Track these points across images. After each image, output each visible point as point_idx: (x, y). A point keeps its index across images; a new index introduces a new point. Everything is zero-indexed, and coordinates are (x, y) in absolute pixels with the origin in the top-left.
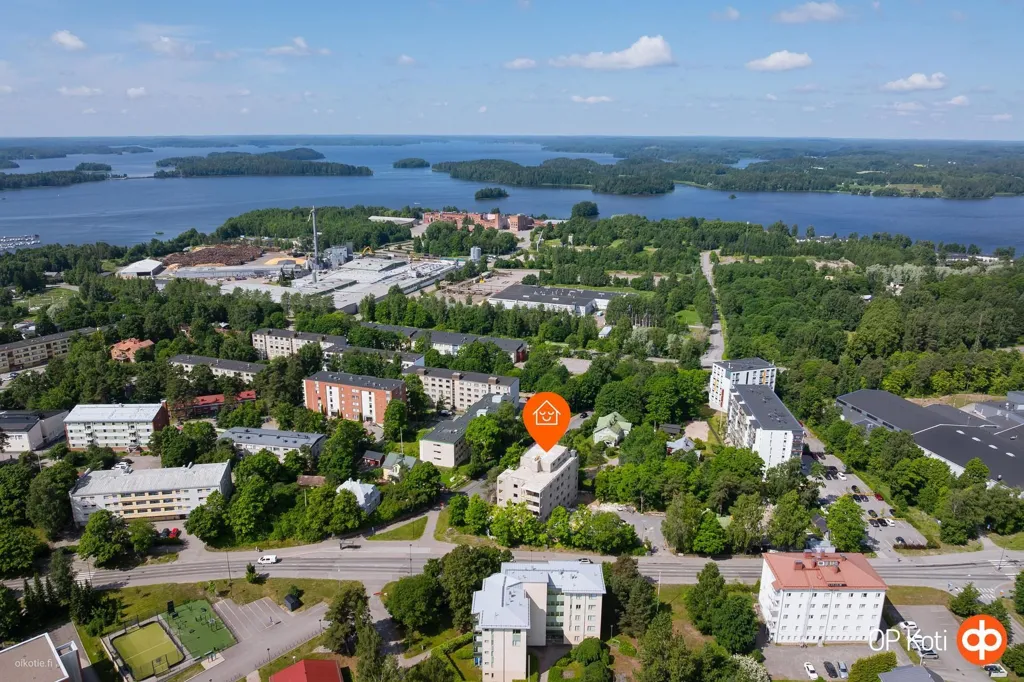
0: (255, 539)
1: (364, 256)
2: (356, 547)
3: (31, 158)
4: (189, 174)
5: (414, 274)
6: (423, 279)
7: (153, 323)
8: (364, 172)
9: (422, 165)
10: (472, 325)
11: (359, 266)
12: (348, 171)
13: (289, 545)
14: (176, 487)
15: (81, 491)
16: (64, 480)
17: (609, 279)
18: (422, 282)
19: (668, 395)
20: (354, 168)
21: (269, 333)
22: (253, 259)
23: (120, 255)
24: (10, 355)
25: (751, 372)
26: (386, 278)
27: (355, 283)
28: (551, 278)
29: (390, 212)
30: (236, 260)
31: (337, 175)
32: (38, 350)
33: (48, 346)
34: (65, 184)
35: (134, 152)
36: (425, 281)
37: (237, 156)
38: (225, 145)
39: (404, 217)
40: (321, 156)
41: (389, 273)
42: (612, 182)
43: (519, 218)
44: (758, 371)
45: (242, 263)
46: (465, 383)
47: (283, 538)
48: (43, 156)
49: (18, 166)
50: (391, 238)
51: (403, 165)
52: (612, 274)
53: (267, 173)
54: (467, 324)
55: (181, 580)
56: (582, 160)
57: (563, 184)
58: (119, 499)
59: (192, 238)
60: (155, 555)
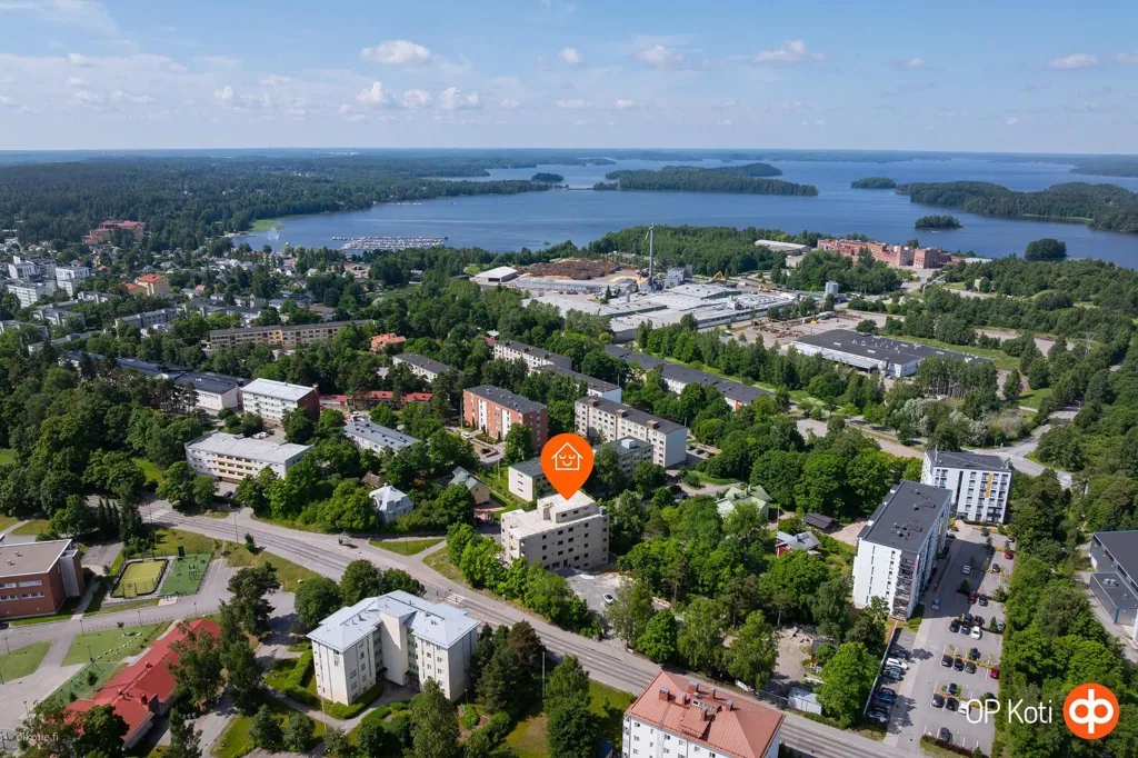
0: (286, 517)
1: (713, 282)
2: (352, 547)
3: (506, 168)
4: (626, 187)
5: (732, 305)
6: (741, 312)
7: (417, 322)
8: (809, 192)
9: (886, 185)
10: (738, 367)
11: (686, 292)
12: (790, 190)
13: (308, 530)
14: (256, 457)
15: (195, 446)
16: (185, 433)
17: (974, 336)
18: (738, 315)
19: (825, 477)
20: (797, 186)
21: (507, 345)
22: (602, 275)
23: (487, 260)
24: (298, 334)
25: (967, 472)
26: (702, 306)
27: (665, 307)
28: (899, 327)
29: (783, 237)
30: (584, 274)
31: (778, 193)
32: (321, 334)
33: (330, 331)
34: (511, 193)
35: (598, 164)
36: (743, 314)
37: (691, 171)
38: (690, 159)
39: (797, 243)
40: (778, 173)
41: (713, 302)
42: (1121, 216)
43: (927, 252)
44: (980, 473)
45: (589, 278)
46: (627, 422)
47: (307, 523)
48: (516, 166)
49: (488, 175)
50: (760, 264)
51: (864, 185)
52: (979, 332)
53: (704, 189)
54: (733, 365)
55: (208, 534)
56: (1107, 186)
57: (1054, 216)
58: (216, 458)
59: (567, 249)
60: (214, 510)
